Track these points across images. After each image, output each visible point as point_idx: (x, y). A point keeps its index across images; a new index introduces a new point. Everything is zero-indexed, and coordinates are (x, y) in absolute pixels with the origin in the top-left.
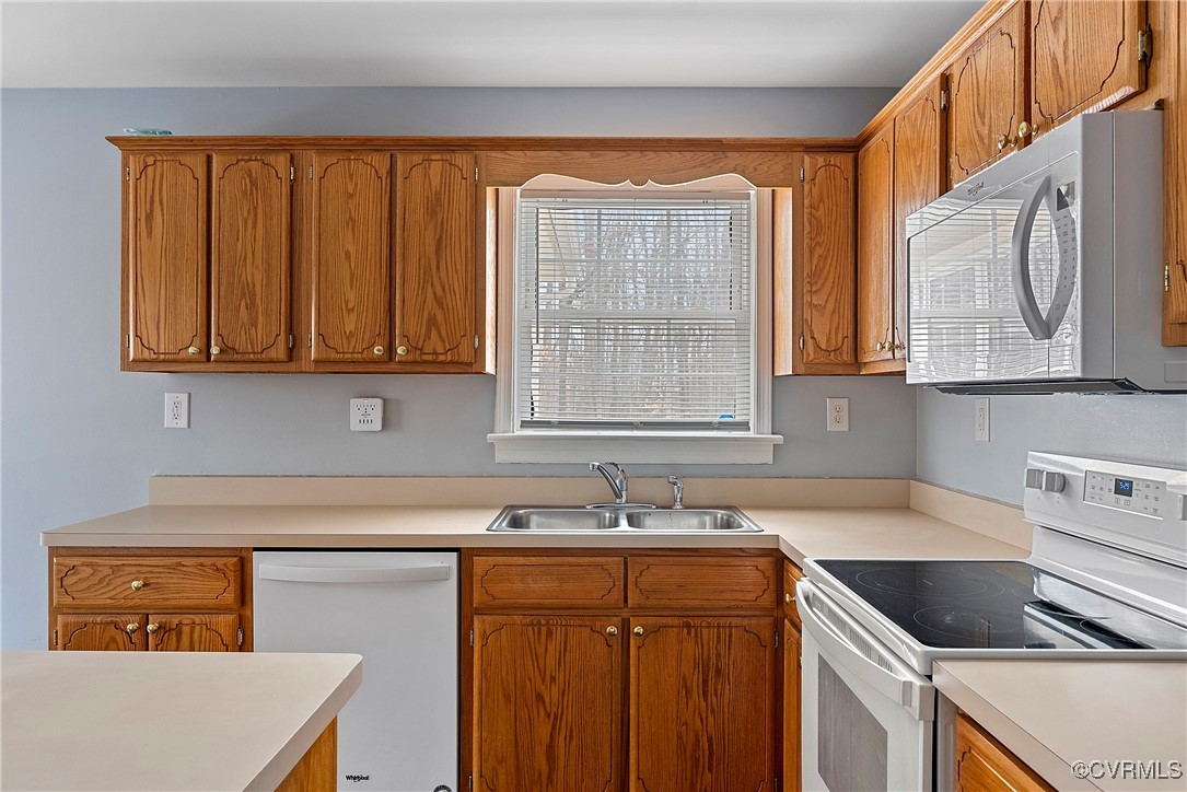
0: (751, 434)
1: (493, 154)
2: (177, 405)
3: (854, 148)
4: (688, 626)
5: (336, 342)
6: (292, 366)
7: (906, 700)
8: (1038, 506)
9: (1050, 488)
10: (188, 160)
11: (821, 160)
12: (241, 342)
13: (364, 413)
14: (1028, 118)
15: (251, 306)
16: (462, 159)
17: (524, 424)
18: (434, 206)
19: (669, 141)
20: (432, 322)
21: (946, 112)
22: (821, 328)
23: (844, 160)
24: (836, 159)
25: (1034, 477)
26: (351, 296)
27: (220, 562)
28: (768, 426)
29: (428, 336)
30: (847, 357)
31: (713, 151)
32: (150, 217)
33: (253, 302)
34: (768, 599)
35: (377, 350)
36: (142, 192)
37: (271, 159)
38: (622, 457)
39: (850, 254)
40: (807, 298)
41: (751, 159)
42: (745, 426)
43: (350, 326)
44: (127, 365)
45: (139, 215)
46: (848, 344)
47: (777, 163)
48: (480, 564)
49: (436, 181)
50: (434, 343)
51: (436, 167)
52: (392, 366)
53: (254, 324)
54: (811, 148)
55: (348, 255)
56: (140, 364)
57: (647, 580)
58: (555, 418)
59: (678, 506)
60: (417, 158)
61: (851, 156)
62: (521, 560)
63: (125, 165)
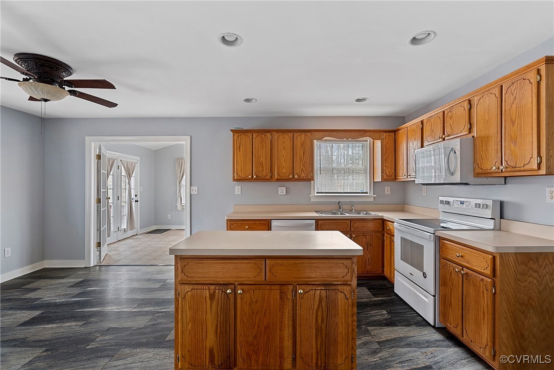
0: (368, 195)
1: (315, 133)
2: (238, 189)
3: (395, 132)
4: (364, 235)
5: (281, 175)
6: (271, 180)
7: (430, 238)
8: (442, 207)
9: (445, 204)
10: (248, 134)
11: (387, 134)
12: (260, 175)
13: (282, 191)
14: (444, 134)
15: (262, 167)
16: (308, 134)
17: (317, 193)
18: (303, 145)
19: (354, 130)
20: (302, 170)
21: (422, 129)
22: (388, 171)
23: (393, 134)
24: (391, 134)
25: (442, 202)
26: (284, 164)
27: (264, 222)
28: (372, 193)
29: (301, 173)
30: (393, 177)
31: (363, 133)
32: (240, 147)
33: (263, 165)
34: (381, 229)
35: (291, 176)
36: (238, 141)
37: (267, 134)
38: (341, 200)
39: (394, 155)
40: (384, 165)
41: (372, 134)
42: (367, 193)
43: (284, 171)
44: (234, 180)
45: (237, 148)
46: (394, 174)
47: (377, 135)
48: (320, 222)
49: (303, 139)
50: (303, 175)
51: (303, 136)
52: (293, 180)
53: (263, 171)
54: (385, 131)
55: (283, 155)
56: (237, 180)
57: (355, 225)
58: (324, 191)
59: (354, 211)
60: (299, 134)
61: (394, 133)
62: (329, 221)
63: (234, 136)
